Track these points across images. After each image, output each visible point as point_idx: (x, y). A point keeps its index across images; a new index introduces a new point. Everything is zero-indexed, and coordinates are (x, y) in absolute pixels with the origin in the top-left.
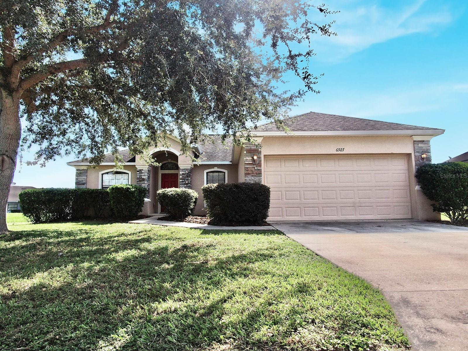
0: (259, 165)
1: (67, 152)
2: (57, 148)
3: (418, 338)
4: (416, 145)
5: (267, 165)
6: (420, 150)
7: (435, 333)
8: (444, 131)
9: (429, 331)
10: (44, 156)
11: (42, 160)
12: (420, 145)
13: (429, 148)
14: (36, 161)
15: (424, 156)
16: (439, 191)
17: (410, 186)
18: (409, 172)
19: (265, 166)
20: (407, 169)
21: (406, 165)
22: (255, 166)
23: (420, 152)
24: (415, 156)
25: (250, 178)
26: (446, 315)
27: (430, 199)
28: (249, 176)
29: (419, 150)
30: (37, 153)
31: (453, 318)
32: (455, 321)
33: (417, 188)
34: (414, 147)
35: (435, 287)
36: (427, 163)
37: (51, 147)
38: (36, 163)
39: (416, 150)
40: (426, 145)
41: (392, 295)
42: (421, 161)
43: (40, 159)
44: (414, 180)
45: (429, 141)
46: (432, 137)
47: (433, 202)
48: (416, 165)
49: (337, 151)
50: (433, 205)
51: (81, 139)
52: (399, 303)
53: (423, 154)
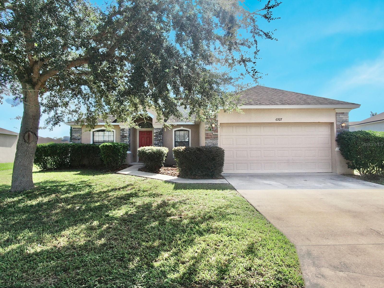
0: (216, 131)
1: (69, 119)
2: (61, 116)
3: (310, 281)
4: (338, 116)
5: (222, 130)
6: (341, 120)
7: (320, 278)
8: (360, 105)
9: (317, 277)
10: (52, 122)
11: (50, 126)
12: (341, 116)
13: (348, 118)
14: (46, 126)
15: (343, 125)
16: (353, 154)
17: (331, 147)
18: (331, 137)
19: (221, 132)
20: (330, 134)
21: (330, 131)
22: (213, 132)
23: (341, 121)
24: (336, 124)
25: (209, 141)
26: (331, 266)
27: (345, 158)
28: (209, 139)
29: (339, 120)
30: (46, 120)
31: (334, 267)
32: (335, 269)
33: (337, 149)
34: (336, 118)
35: (331, 242)
36: (346, 130)
37: (56, 116)
38: (46, 128)
39: (337, 120)
40: (346, 116)
41: (302, 249)
42: (341, 129)
43: (49, 125)
44: (335, 143)
45: (347, 114)
46: (351, 110)
47: (348, 161)
48: (337, 131)
49: (276, 120)
50: (348, 163)
51: (79, 109)
52: (305, 255)
53: (343, 123)
